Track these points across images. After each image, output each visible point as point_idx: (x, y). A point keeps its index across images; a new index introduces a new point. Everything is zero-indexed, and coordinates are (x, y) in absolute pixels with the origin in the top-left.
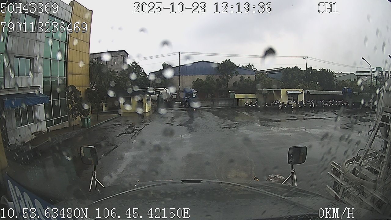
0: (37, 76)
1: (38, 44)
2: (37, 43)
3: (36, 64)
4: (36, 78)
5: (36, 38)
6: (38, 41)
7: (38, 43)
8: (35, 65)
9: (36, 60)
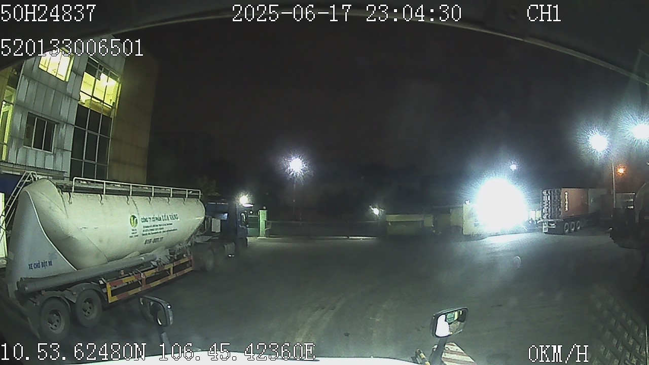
0: (62, 154)
1: (68, 101)
2: (66, 100)
3: (61, 135)
4: (59, 159)
5: (67, 91)
6: (69, 96)
7: (68, 99)
8: (59, 136)
9: (63, 127)
